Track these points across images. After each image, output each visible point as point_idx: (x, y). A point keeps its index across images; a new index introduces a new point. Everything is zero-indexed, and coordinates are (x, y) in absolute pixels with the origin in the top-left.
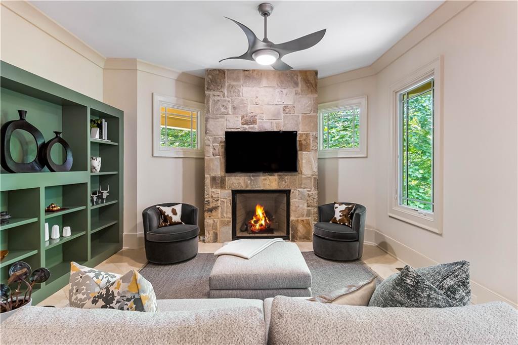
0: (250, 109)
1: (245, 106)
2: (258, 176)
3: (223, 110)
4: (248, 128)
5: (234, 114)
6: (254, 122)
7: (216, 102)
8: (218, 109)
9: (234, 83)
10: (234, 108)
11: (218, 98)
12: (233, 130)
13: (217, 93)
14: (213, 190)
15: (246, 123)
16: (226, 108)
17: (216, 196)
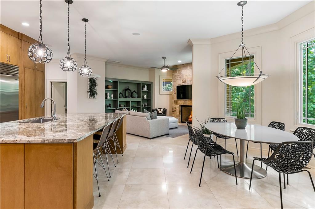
0: (184, 77)
1: (183, 77)
2: (186, 100)
3: (177, 79)
4: (184, 84)
5: (180, 79)
6: (185, 82)
7: (175, 76)
8: (176, 78)
9: (180, 69)
10: (180, 77)
11: (175, 75)
12: (180, 85)
13: (175, 73)
14: (174, 105)
15: (183, 82)
16: (178, 78)
17: (175, 107)
